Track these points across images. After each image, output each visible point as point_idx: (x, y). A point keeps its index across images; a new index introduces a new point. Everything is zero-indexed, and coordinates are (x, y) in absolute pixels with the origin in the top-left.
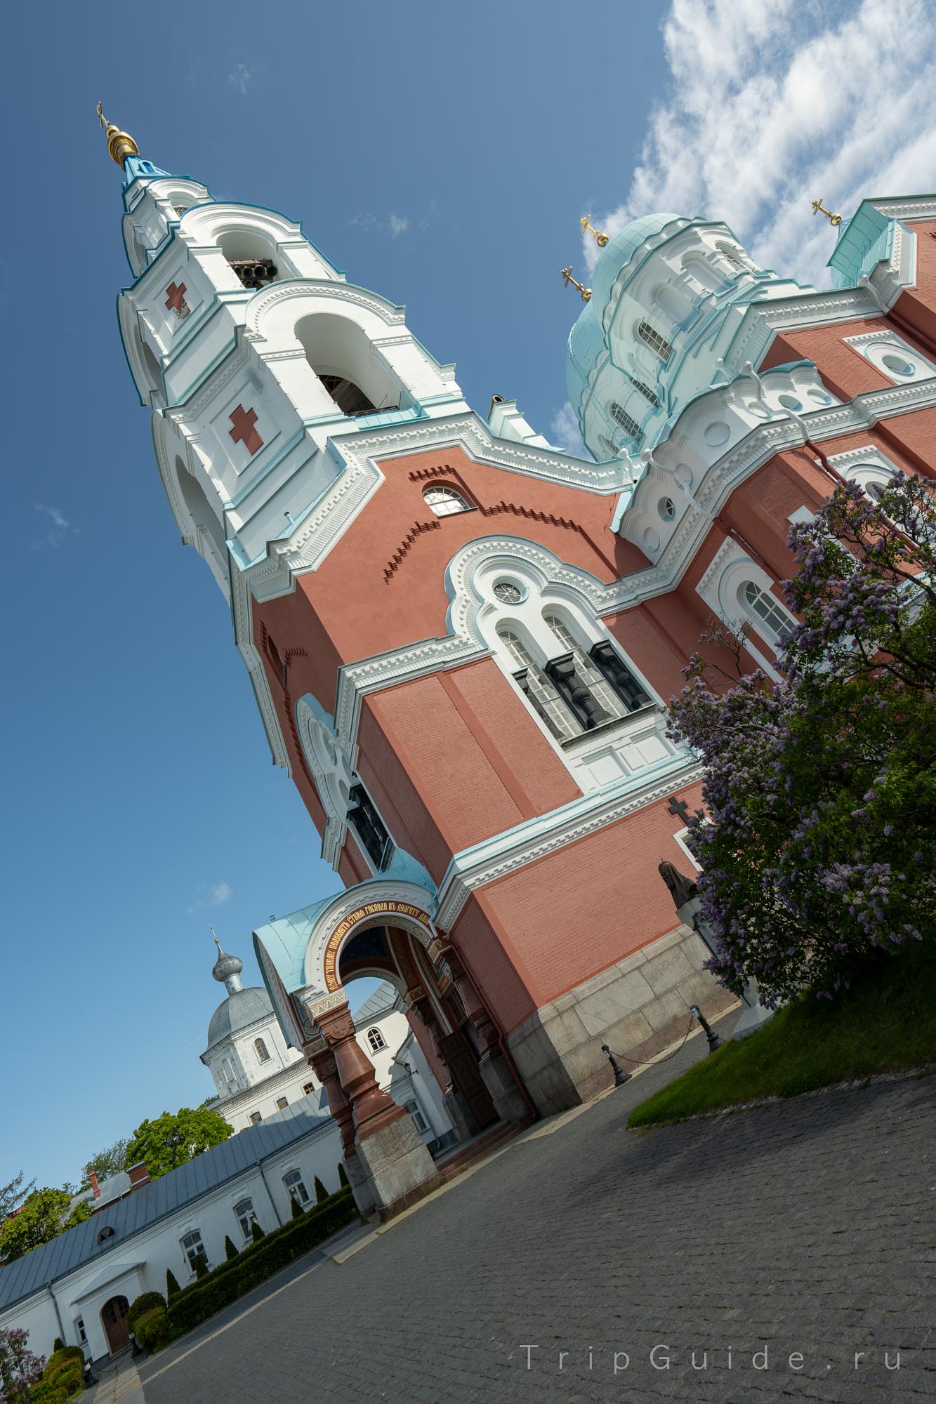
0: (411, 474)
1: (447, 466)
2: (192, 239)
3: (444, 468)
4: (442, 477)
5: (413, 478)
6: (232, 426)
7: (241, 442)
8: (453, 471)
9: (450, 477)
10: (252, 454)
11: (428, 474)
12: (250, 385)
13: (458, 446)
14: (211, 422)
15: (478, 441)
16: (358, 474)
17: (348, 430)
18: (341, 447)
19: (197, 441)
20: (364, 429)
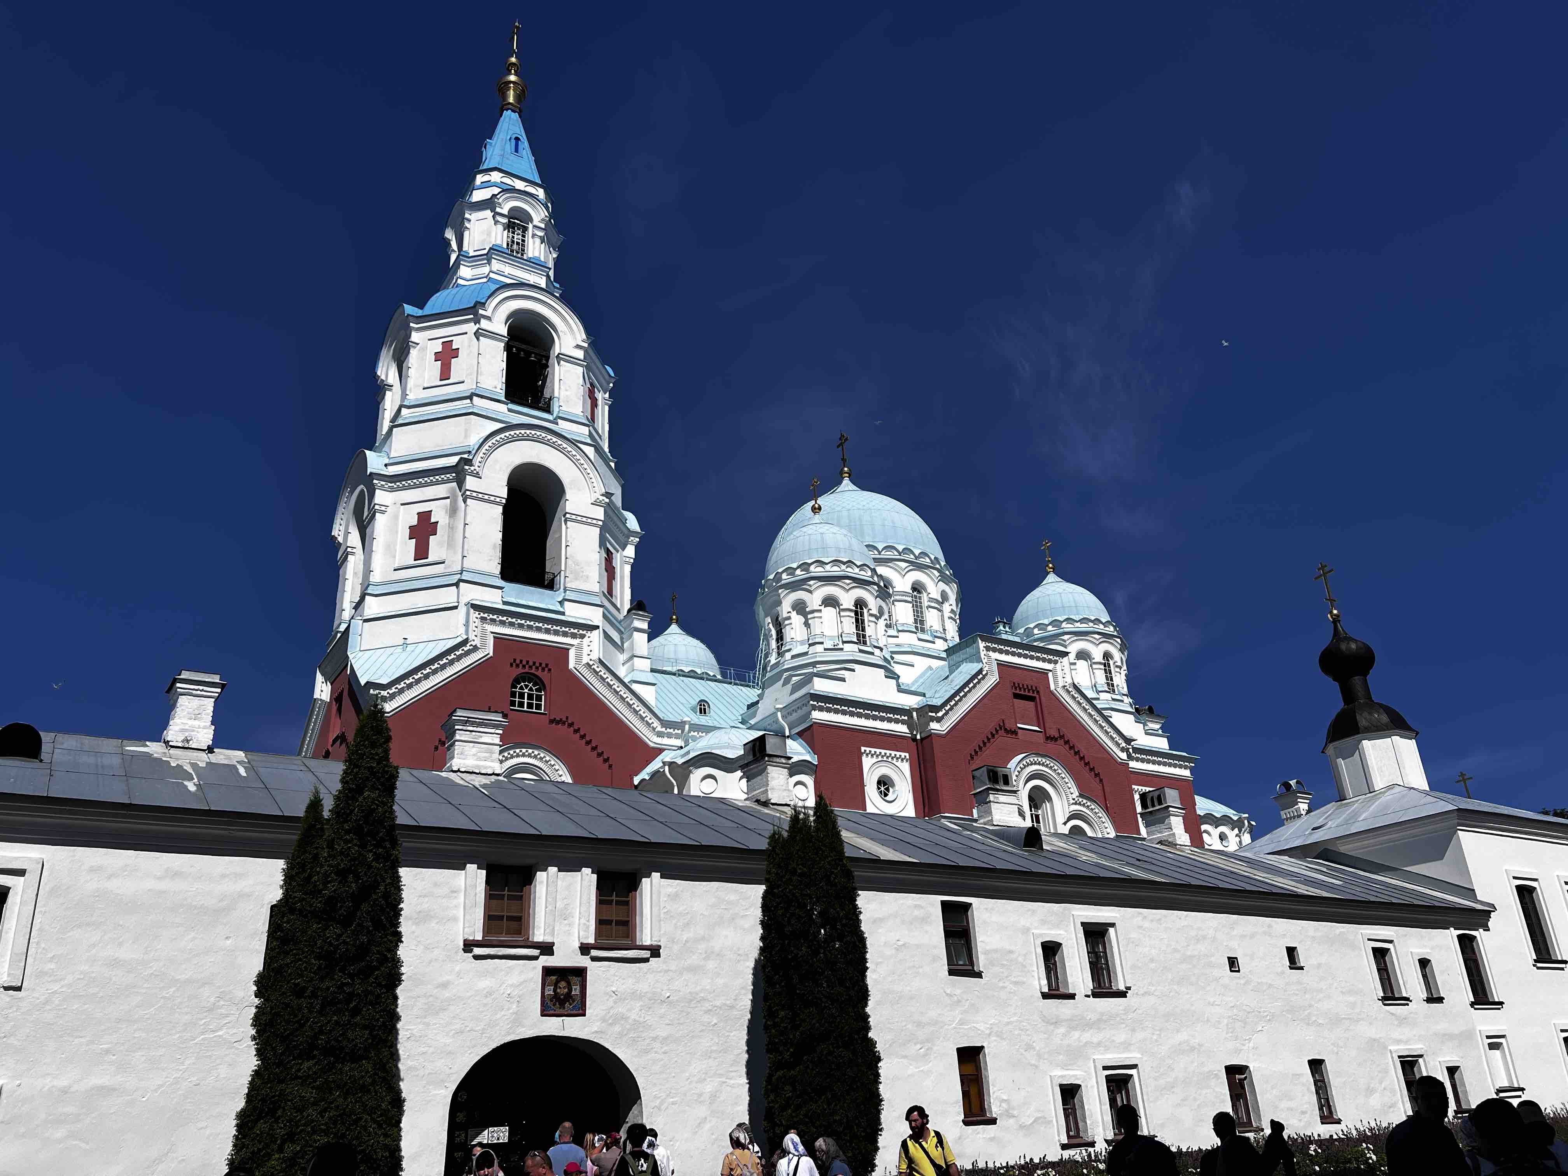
0: (515, 660)
1: (547, 665)
2: (488, 319)
3: (544, 666)
4: (538, 673)
5: (515, 664)
6: (415, 523)
7: (414, 542)
8: (547, 670)
9: (543, 675)
10: (415, 560)
11: (528, 667)
12: (448, 502)
15: (586, 654)
17: (492, 598)
18: (474, 615)
19: (383, 512)
20: (505, 603)
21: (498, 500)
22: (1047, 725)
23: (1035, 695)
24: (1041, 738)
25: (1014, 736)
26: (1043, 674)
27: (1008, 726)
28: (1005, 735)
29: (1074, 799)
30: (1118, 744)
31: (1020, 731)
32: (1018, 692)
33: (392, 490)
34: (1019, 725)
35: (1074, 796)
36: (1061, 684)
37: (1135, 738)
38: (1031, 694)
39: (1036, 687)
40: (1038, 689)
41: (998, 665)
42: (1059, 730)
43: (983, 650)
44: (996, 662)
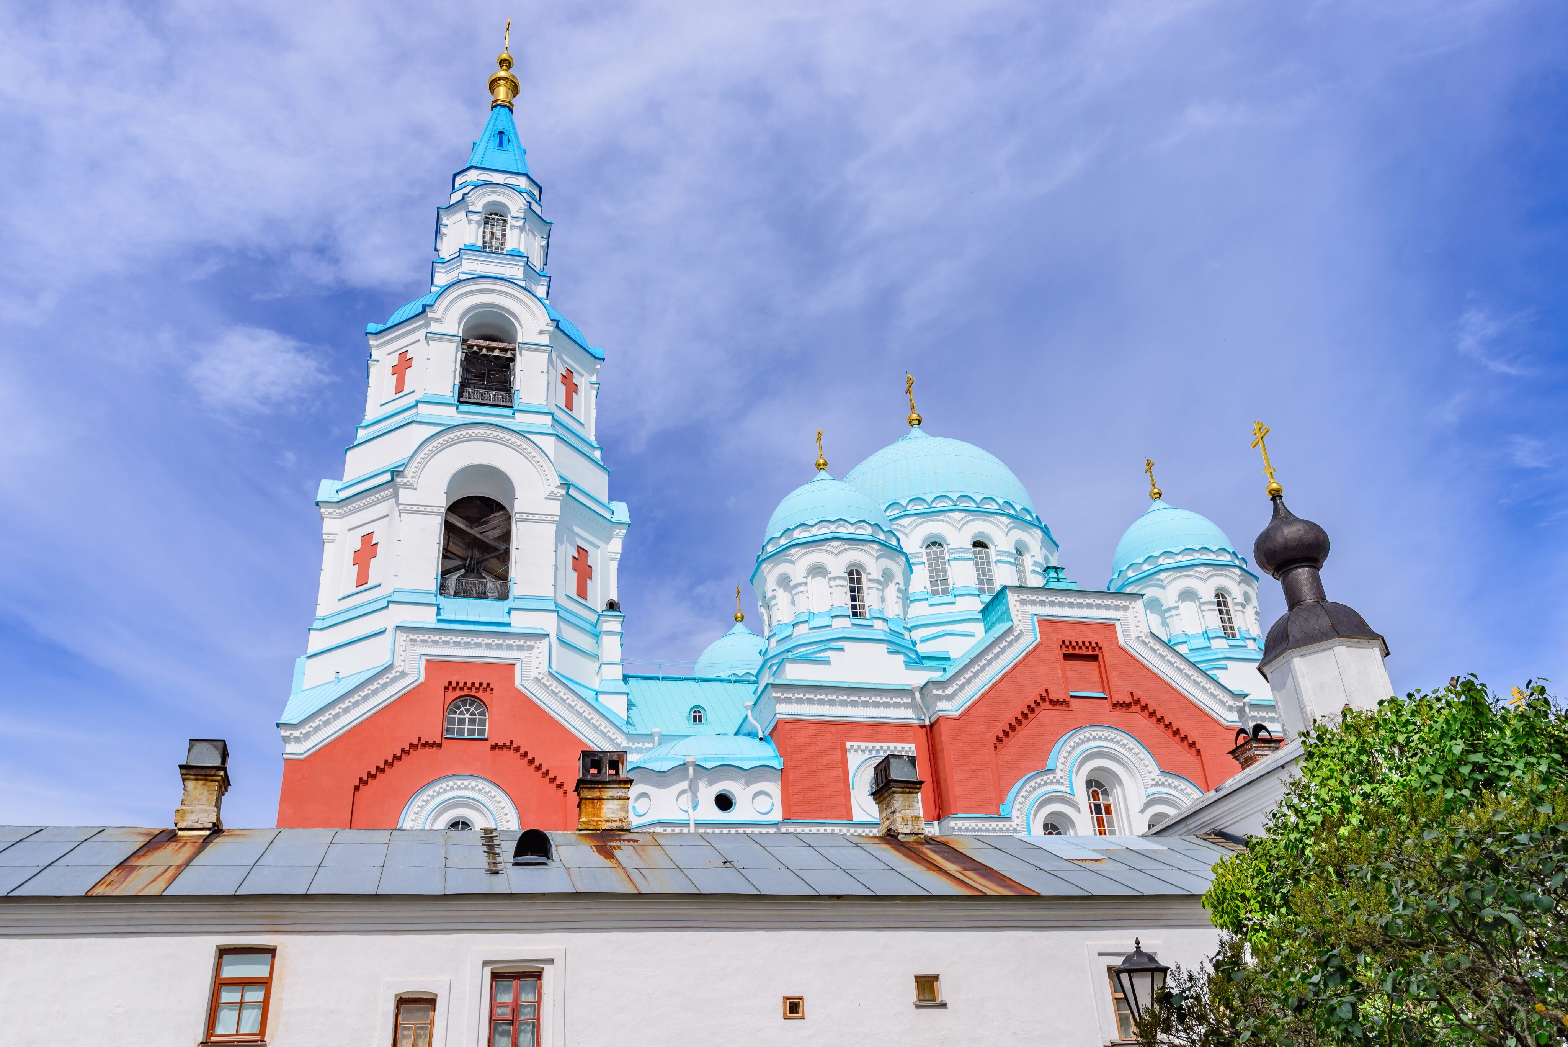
0: (450, 684)
1: (488, 686)
3: (485, 685)
4: (479, 694)
5: (450, 688)
6: (358, 546)
7: (357, 567)
8: (491, 691)
9: (485, 696)
10: (357, 588)
11: (467, 689)
13: (514, 665)
14: (350, 531)
15: (534, 667)
17: (427, 617)
18: (402, 637)
19: (332, 541)
20: (439, 621)
21: (435, 509)
22: (1114, 688)
23: (1097, 652)
24: (1107, 704)
25: (1064, 708)
26: (1109, 627)
27: (1054, 696)
28: (1051, 707)
29: (1153, 779)
30: (1223, 703)
31: (1072, 700)
32: (1070, 651)
33: (341, 516)
34: (1072, 694)
35: (1153, 775)
36: (1134, 635)
37: (1246, 692)
38: (1090, 652)
39: (1097, 643)
40: (1100, 645)
41: (1039, 621)
42: (1132, 693)
43: (1015, 606)
44: (1035, 618)
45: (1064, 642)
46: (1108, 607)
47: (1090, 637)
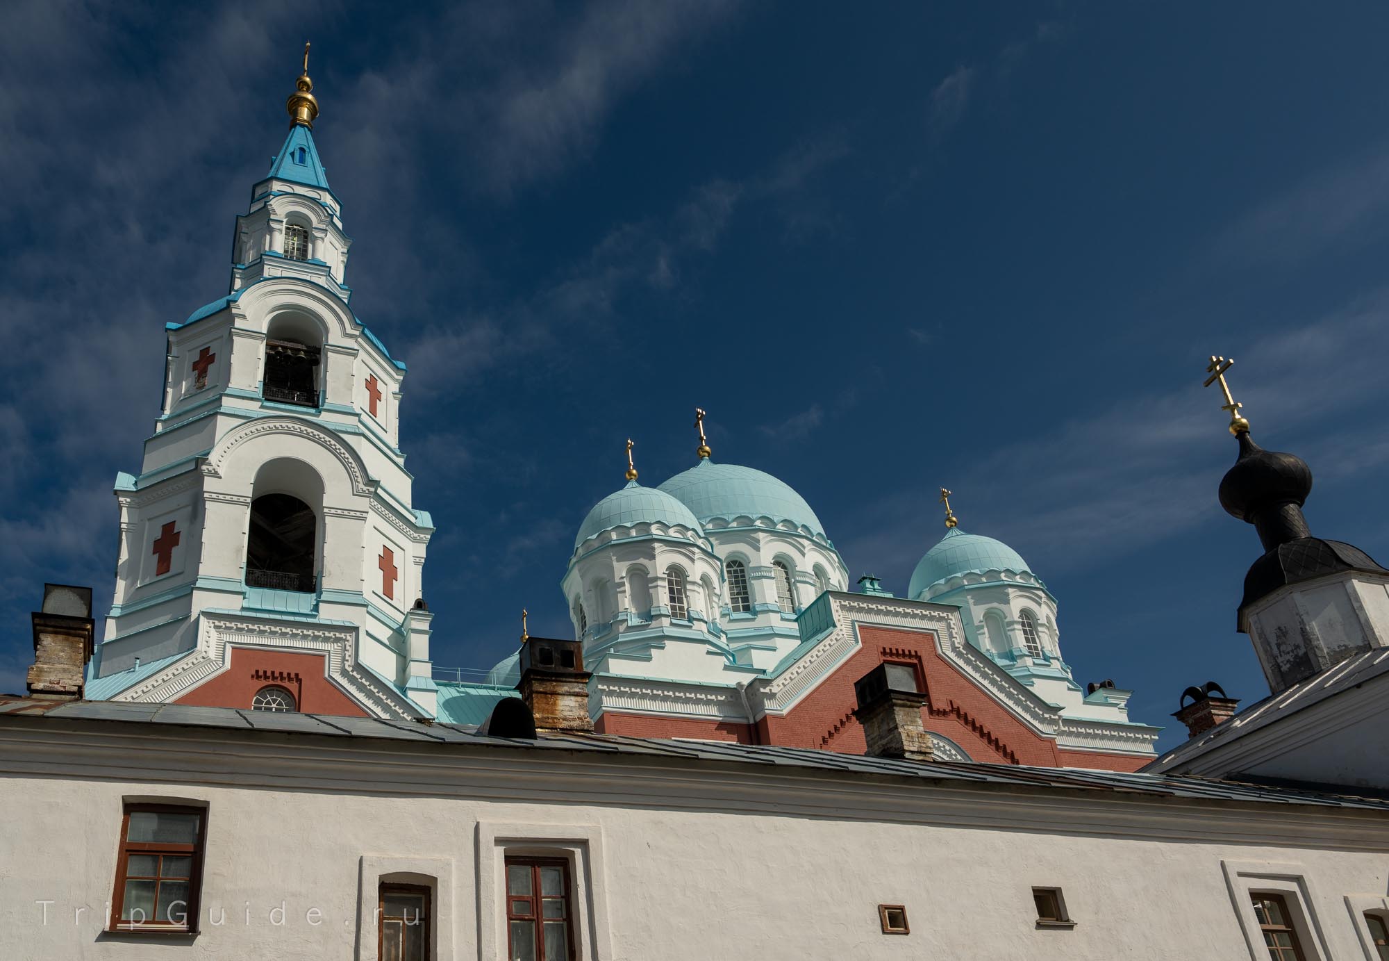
0: (257, 672)
1: (297, 675)
2: (243, 317)
3: (293, 676)
4: (286, 684)
5: (257, 676)
6: (158, 535)
7: (157, 556)
8: (299, 681)
9: (293, 687)
10: (157, 575)
11: (274, 678)
12: (190, 508)
13: (324, 656)
14: (149, 520)
15: (344, 660)
16: (203, 658)
17: (230, 604)
18: (207, 623)
19: (130, 531)
20: (245, 608)
21: (242, 499)
22: (933, 696)
23: (915, 661)
26: (927, 637)
32: (890, 658)
33: (139, 506)
36: (951, 646)
37: (1063, 706)
38: (908, 660)
39: (916, 652)
40: (919, 654)
41: (859, 626)
42: (951, 702)
43: (837, 611)
44: (856, 623)
45: (884, 649)
46: (923, 617)
47: (909, 645)
